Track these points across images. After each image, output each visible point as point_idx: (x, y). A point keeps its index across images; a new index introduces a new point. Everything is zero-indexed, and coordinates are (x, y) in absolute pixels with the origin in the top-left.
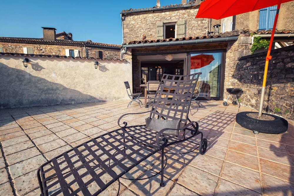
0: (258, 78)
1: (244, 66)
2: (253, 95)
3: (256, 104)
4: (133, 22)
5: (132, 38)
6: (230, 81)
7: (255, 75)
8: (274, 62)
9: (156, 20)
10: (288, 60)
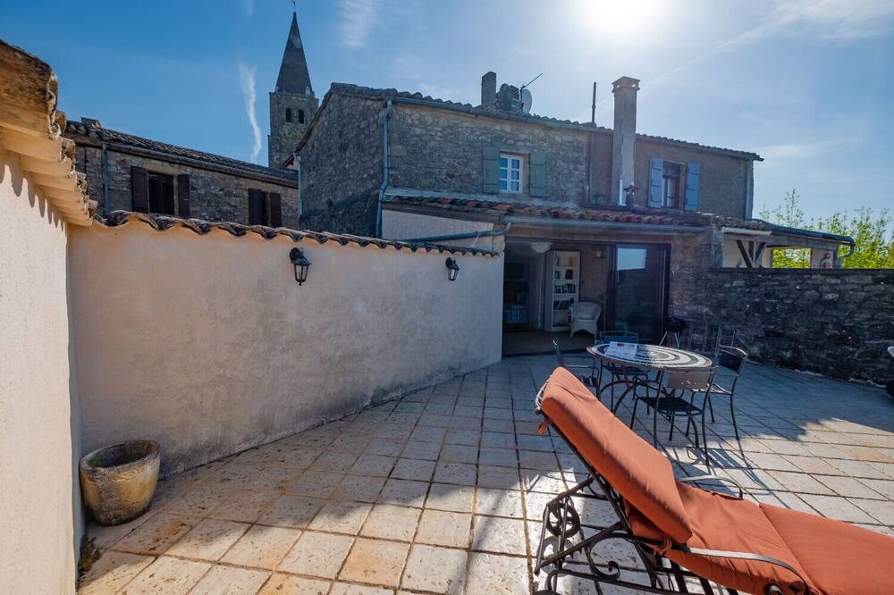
0: (764, 310)
1: (727, 285)
2: (753, 339)
3: (761, 354)
4: (418, 131)
5: (416, 174)
6: (687, 308)
7: (757, 303)
8: (798, 287)
9: (480, 138)
10: (826, 288)
